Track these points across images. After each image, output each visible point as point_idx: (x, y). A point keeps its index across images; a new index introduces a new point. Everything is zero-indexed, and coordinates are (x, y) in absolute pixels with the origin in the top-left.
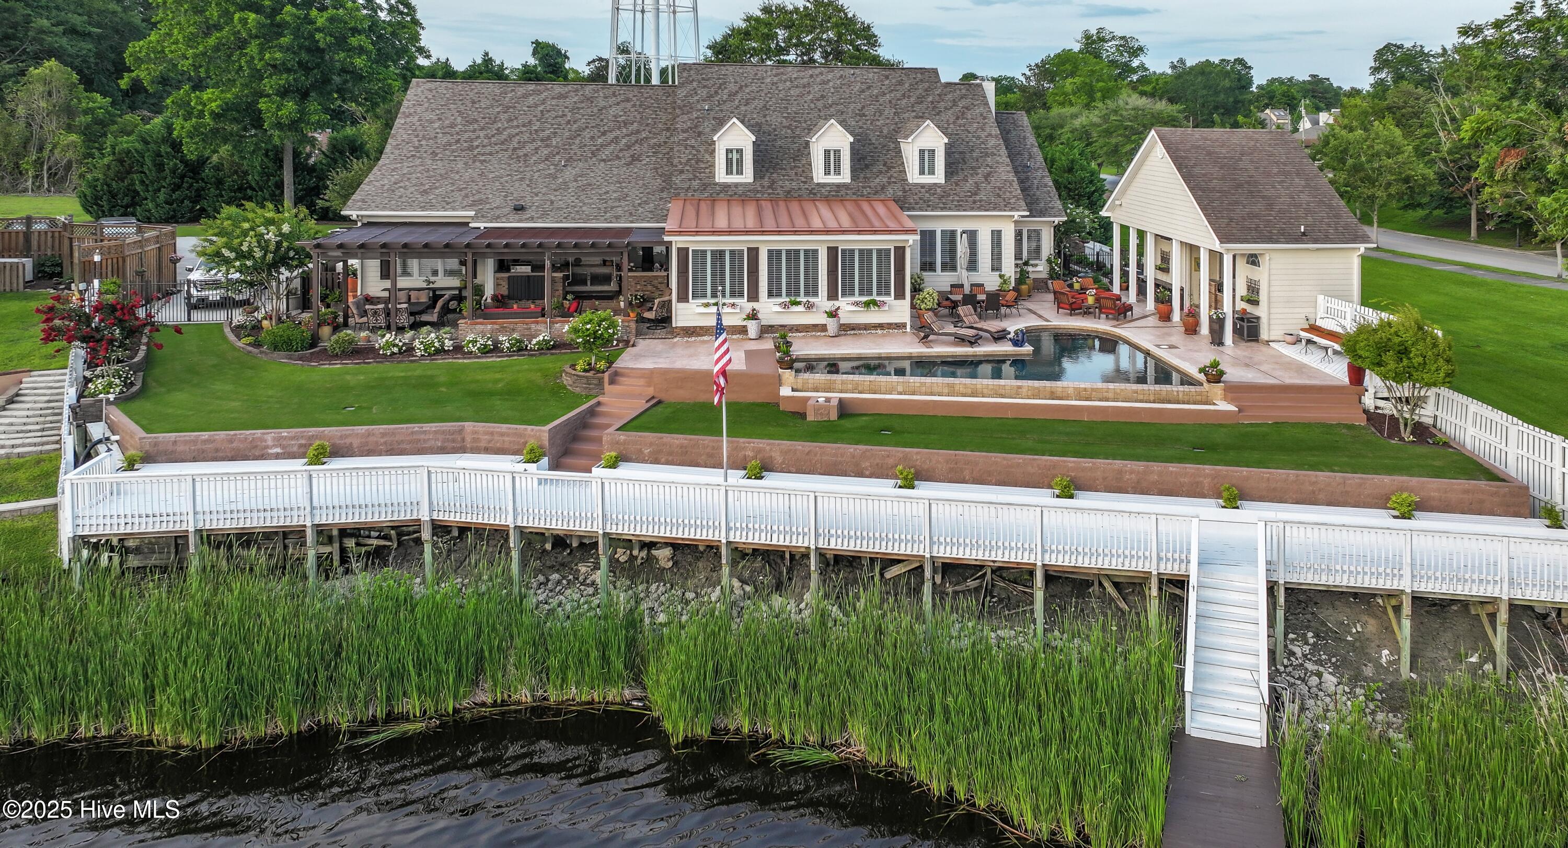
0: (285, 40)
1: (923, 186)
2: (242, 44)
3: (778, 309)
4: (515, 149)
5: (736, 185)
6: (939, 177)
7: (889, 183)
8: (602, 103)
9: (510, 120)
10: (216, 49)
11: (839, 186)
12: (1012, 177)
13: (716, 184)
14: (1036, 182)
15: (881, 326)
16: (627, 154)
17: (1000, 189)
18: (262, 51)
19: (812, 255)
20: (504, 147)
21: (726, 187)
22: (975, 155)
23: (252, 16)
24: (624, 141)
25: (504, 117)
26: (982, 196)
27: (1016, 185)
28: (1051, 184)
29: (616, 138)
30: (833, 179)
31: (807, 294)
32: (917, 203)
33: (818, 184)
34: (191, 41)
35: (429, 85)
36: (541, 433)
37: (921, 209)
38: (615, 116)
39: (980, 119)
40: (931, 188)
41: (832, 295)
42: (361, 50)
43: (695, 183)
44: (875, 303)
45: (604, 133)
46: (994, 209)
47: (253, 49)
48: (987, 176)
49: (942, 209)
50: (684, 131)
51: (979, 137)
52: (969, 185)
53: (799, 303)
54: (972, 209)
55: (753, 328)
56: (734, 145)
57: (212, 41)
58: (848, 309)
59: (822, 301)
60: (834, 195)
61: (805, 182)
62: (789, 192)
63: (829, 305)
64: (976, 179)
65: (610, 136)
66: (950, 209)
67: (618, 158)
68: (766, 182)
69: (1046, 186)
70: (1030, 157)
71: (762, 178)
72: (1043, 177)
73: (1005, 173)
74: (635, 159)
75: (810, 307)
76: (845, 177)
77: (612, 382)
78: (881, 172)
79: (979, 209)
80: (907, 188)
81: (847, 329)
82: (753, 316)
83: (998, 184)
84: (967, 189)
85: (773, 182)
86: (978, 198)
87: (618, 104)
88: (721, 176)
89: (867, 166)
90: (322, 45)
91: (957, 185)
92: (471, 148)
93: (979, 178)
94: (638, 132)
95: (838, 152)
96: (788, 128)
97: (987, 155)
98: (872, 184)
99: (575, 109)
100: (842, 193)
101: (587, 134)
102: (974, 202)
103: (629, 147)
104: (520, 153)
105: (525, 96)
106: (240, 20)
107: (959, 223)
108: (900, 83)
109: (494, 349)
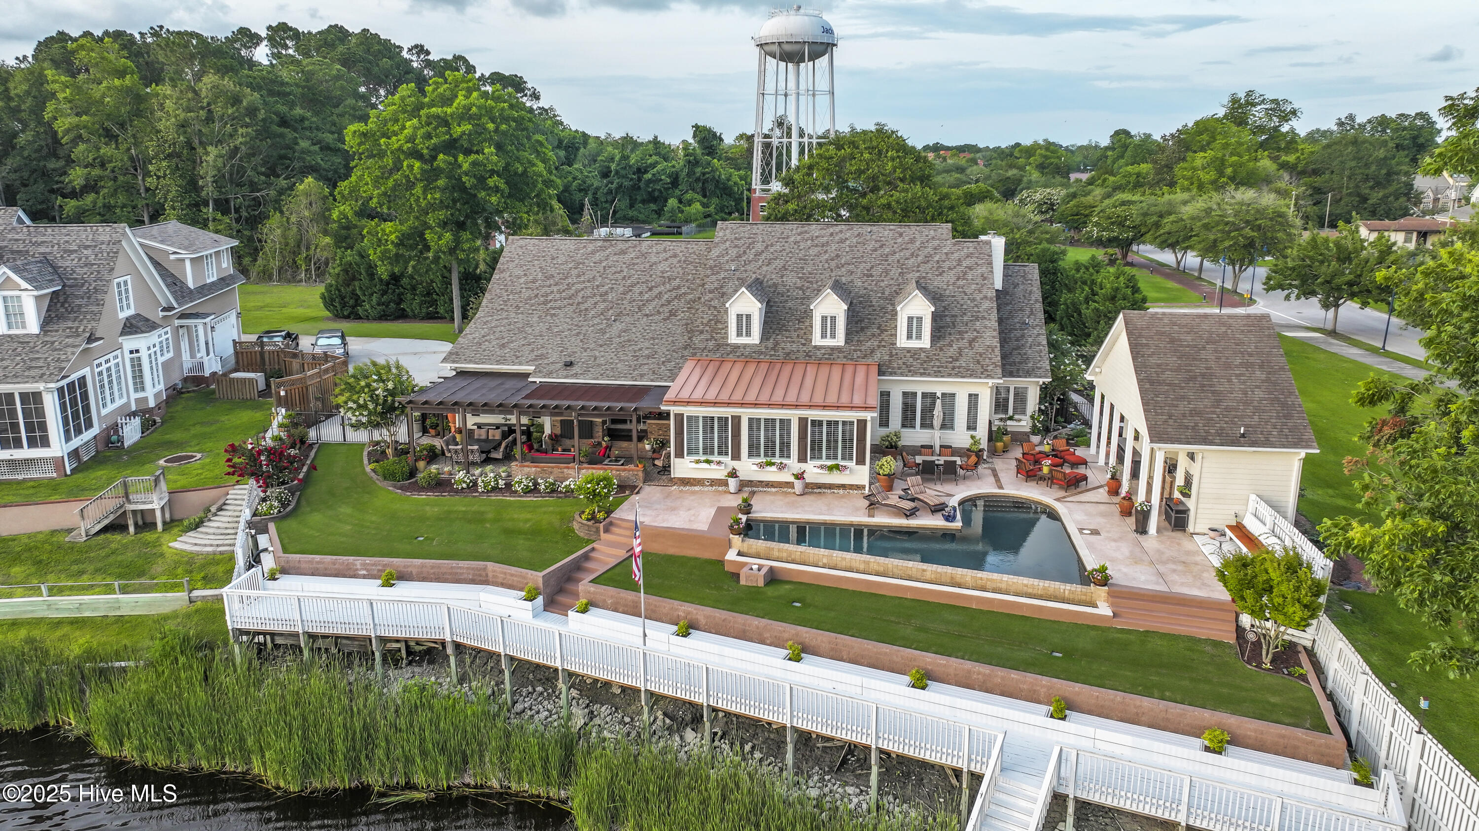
0: (441, 183)
1: (909, 350)
2: (410, 185)
3: (755, 468)
4: (579, 304)
5: (745, 346)
6: (925, 342)
7: (879, 347)
8: (654, 259)
9: (579, 276)
10: (394, 189)
11: (833, 349)
12: (996, 343)
13: (728, 345)
14: (1030, 340)
15: (843, 486)
16: (666, 309)
17: (981, 355)
18: (425, 192)
19: (785, 424)
20: (571, 301)
21: (736, 347)
22: (965, 318)
23: (417, 164)
24: (666, 296)
25: (574, 272)
26: (962, 362)
27: (997, 351)
28: (1045, 342)
29: (660, 293)
30: (829, 342)
31: (781, 456)
32: (899, 368)
33: (815, 347)
34: (377, 182)
35: (522, 242)
36: (537, 577)
37: (902, 375)
38: (662, 272)
39: (979, 280)
40: (914, 353)
41: (802, 459)
42: (497, 189)
43: (711, 344)
44: (837, 467)
45: (651, 289)
46: (971, 376)
47: (418, 190)
48: (971, 342)
49: (922, 374)
50: (710, 292)
51: (974, 300)
52: (952, 351)
53: (773, 464)
54: (950, 375)
55: (733, 483)
56: (744, 311)
57: (391, 183)
58: (813, 470)
59: (793, 463)
60: (828, 357)
61: (804, 345)
62: (788, 354)
63: (798, 467)
64: (961, 344)
65: (656, 291)
66: (929, 375)
67: (659, 313)
68: (770, 344)
69: (1039, 344)
70: (1032, 313)
71: (768, 339)
72: (1039, 335)
73: (990, 337)
74: (673, 313)
75: (782, 467)
76: (840, 340)
77: (607, 530)
78: (874, 335)
79: (956, 376)
80: (894, 352)
81: (813, 489)
82: (733, 474)
83: (981, 350)
84: (950, 354)
85: (777, 344)
86: (958, 364)
87: (667, 259)
88: (733, 339)
89: (862, 329)
90: (468, 185)
91: (941, 349)
92: (545, 303)
93: (964, 343)
94: (679, 287)
95: (833, 319)
96: (801, 288)
97: (977, 319)
98: (863, 348)
99: (631, 265)
100: (835, 356)
101: (636, 289)
102: (953, 368)
103: (669, 302)
104: (583, 307)
105: (593, 253)
106: (408, 166)
107: (939, 386)
108: (912, 241)
109: (534, 490)
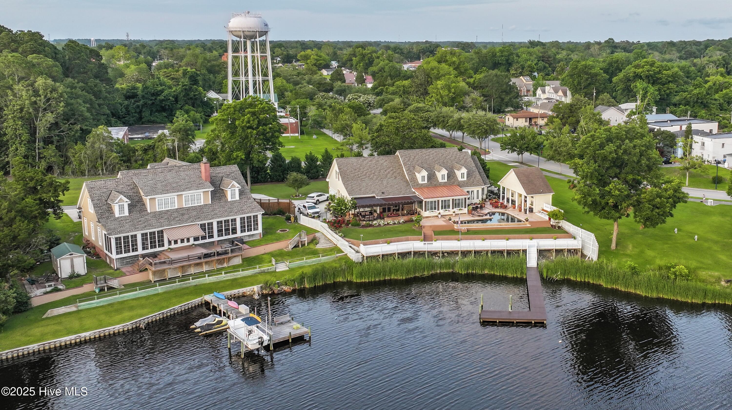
1: (463, 181)
3: (443, 212)
5: (424, 184)
6: (466, 179)
7: (455, 181)
8: (381, 162)
9: (363, 169)
11: (445, 182)
12: (480, 177)
13: (420, 184)
15: (462, 214)
16: (393, 176)
19: (449, 201)
21: (422, 184)
22: (471, 172)
25: (361, 168)
26: (475, 183)
27: (481, 179)
30: (443, 181)
31: (449, 208)
32: (461, 186)
33: (441, 183)
35: (339, 160)
37: (463, 187)
39: (470, 162)
40: (465, 182)
41: (453, 208)
44: (461, 209)
45: (386, 171)
46: (477, 186)
48: (475, 177)
50: (407, 171)
51: (470, 167)
52: (471, 180)
53: (447, 210)
55: (440, 216)
56: (423, 175)
58: (456, 211)
59: (451, 210)
60: (444, 185)
61: (438, 182)
62: (435, 185)
63: (453, 210)
66: (467, 187)
69: (485, 177)
70: (480, 169)
71: (429, 182)
72: (484, 174)
73: (478, 176)
74: (396, 177)
75: (449, 211)
76: (446, 180)
77: (424, 228)
78: (453, 179)
80: (459, 182)
81: (457, 215)
82: (439, 214)
83: (477, 180)
85: (431, 183)
86: (473, 183)
88: (420, 182)
89: (450, 177)
91: (469, 180)
92: (359, 177)
93: (473, 178)
94: (393, 170)
95: (444, 175)
97: (474, 172)
98: (452, 182)
99: (375, 164)
100: (446, 184)
102: (472, 185)
103: (393, 174)
104: (370, 178)
107: (470, 189)
108: (450, 153)
109: (395, 224)
